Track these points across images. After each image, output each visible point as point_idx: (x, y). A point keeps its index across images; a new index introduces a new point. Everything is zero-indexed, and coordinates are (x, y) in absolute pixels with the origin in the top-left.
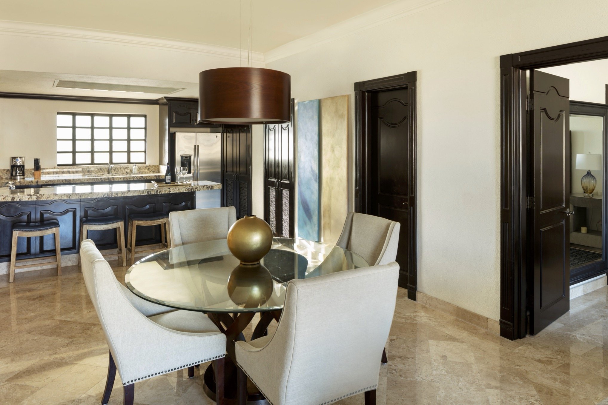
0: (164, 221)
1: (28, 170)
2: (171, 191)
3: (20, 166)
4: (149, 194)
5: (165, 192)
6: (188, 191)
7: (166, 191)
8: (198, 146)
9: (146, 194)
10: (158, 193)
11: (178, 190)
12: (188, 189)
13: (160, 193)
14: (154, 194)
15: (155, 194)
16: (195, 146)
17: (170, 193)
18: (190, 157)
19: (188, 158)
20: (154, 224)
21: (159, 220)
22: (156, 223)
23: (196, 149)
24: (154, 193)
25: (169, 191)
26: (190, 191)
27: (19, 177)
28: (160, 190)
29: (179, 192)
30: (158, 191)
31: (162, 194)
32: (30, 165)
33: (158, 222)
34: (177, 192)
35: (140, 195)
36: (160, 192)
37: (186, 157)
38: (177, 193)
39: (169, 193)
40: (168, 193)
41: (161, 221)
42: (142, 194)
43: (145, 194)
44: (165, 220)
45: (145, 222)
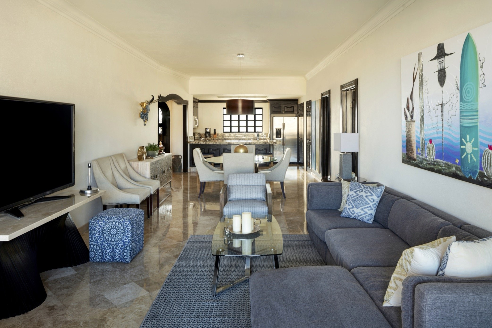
1: (212, 134)
3: (209, 132)
8: (285, 124)
16: (283, 124)
18: (281, 129)
19: (280, 130)
23: (284, 125)
27: (208, 137)
32: (212, 132)
37: (279, 129)
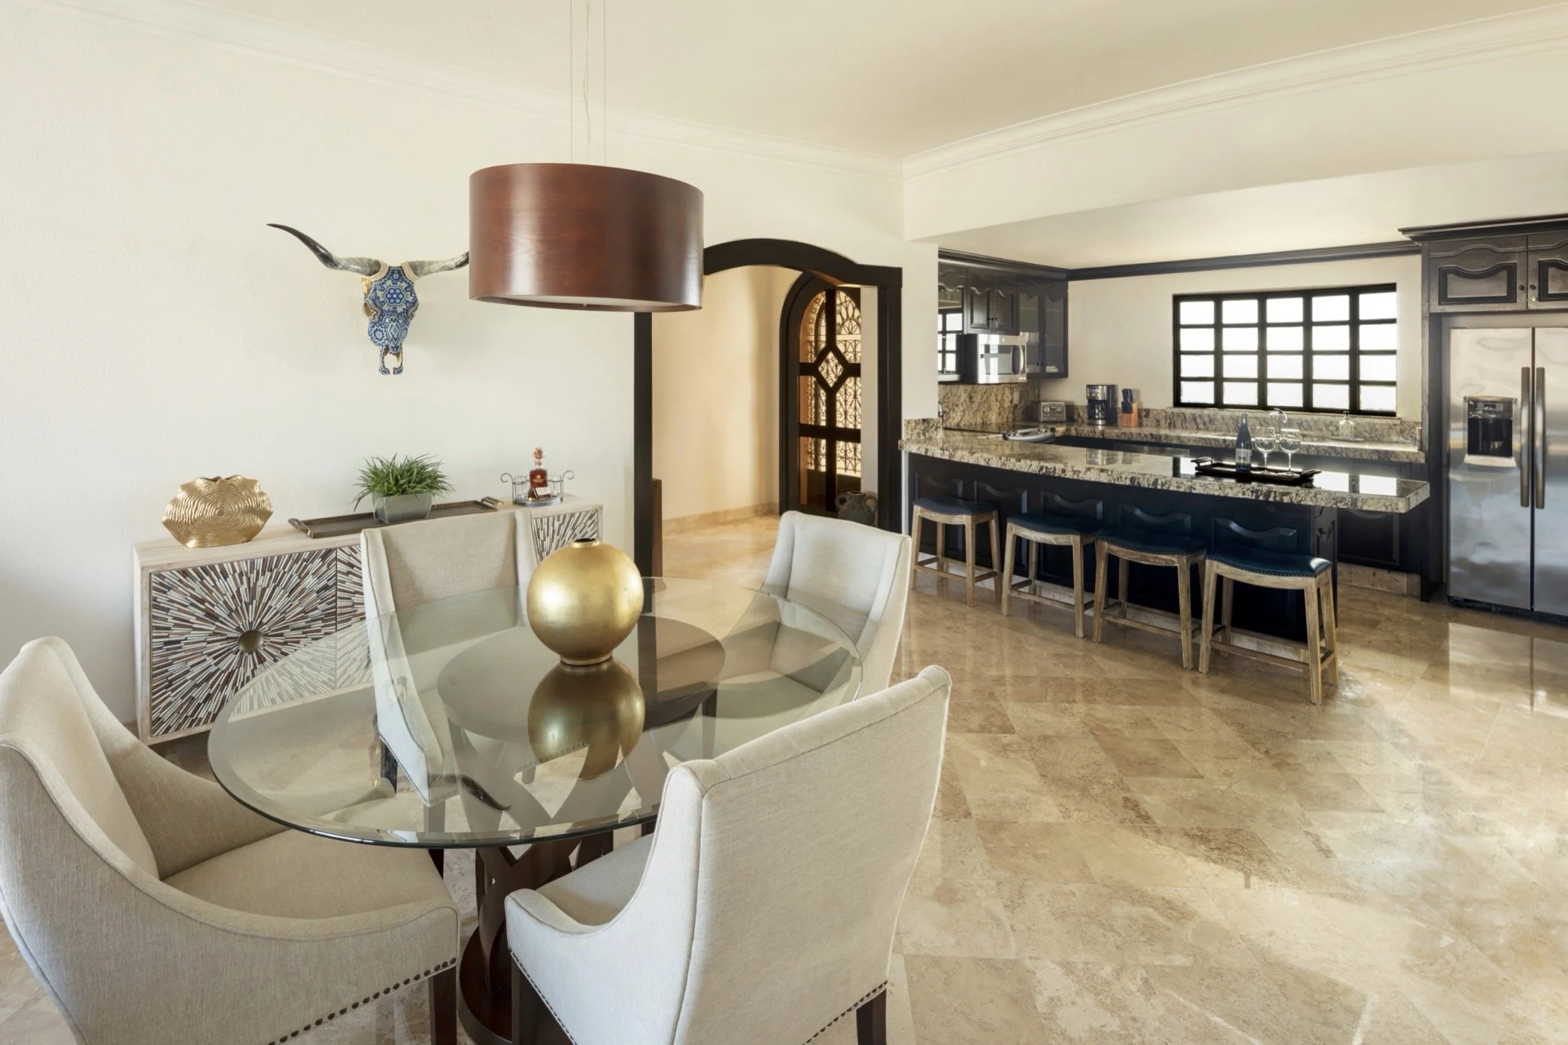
0: (1173, 562)
2: (1196, 487)
4: (1136, 484)
5: (1178, 487)
6: (1254, 498)
7: (1182, 486)
9: (1128, 482)
10: (1159, 487)
11: (1218, 488)
12: (1252, 492)
13: (1165, 488)
14: (1147, 486)
15: (1150, 487)
17: (1194, 491)
20: (1148, 561)
21: (1160, 556)
22: (1152, 560)
24: (1149, 485)
25: (1191, 487)
26: (1261, 498)
28: (1164, 481)
29: (1222, 495)
30: (1160, 482)
31: (1171, 491)
33: (1159, 558)
34: (1216, 493)
35: (1113, 482)
36: (1163, 485)
38: (1213, 496)
39: (1191, 493)
40: (1188, 491)
41: (1166, 560)
42: (1117, 482)
43: (1124, 483)
44: (1176, 560)
45: (1125, 550)
